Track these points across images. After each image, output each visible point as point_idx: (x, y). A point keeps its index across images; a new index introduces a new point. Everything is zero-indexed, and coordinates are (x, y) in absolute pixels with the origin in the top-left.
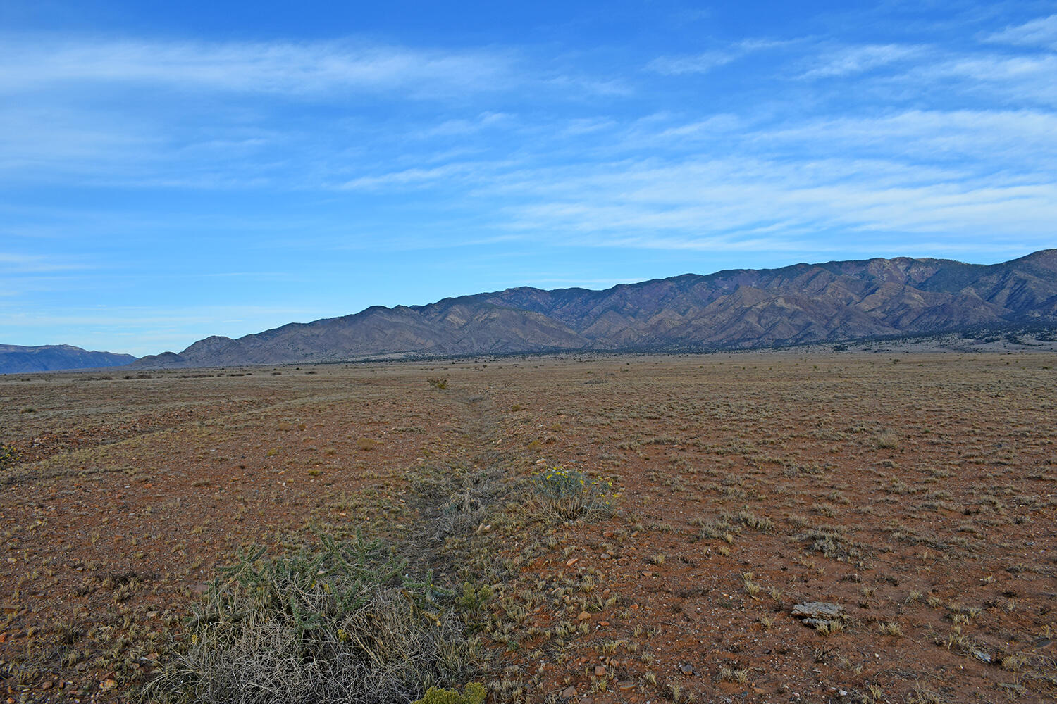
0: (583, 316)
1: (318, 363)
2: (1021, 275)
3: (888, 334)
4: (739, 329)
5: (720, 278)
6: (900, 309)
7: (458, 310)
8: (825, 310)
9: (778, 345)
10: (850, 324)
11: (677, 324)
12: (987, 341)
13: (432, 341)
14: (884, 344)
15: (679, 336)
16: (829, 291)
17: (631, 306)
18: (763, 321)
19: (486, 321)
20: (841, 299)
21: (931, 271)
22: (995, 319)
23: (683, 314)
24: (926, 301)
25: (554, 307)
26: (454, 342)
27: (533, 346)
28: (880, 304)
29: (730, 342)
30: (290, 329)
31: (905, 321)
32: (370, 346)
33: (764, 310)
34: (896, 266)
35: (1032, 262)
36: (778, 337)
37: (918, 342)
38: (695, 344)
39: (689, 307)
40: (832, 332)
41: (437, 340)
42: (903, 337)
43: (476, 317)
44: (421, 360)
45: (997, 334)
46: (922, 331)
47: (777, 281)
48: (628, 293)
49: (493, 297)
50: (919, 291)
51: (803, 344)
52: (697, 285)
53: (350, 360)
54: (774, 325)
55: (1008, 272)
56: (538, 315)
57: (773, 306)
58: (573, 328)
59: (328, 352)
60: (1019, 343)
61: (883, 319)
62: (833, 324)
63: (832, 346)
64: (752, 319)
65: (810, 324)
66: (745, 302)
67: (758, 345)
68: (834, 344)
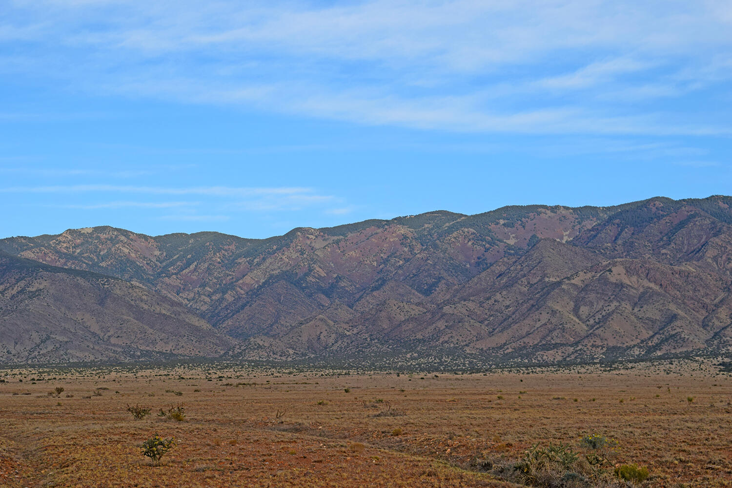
0: (224, 293)
4: (538, 324)
5: (502, 222)
8: (702, 292)
9: (613, 359)
11: (416, 311)
15: (419, 336)
16: (710, 253)
17: (323, 274)
18: (584, 310)
19: (20, 297)
23: (427, 292)
25: (165, 272)
27: (119, 350)
29: (519, 351)
33: (585, 289)
36: (611, 343)
38: (450, 353)
39: (440, 279)
40: (716, 334)
48: (317, 246)
49: (37, 245)
51: (660, 358)
52: (455, 234)
54: (605, 318)
56: (132, 287)
57: (604, 281)
58: (202, 316)
62: (718, 318)
63: (715, 362)
64: (562, 306)
65: (674, 317)
66: (548, 271)
67: (573, 357)
68: (720, 359)
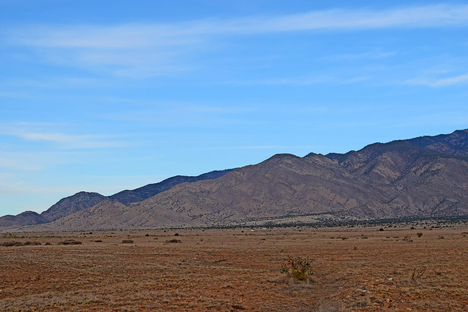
1: (208, 228)
7: (389, 159)
13: (355, 200)
26: (384, 202)
30: (174, 184)
32: (274, 205)
41: (361, 198)
43: (414, 169)
44: (340, 225)
53: (248, 224)
59: (221, 213)
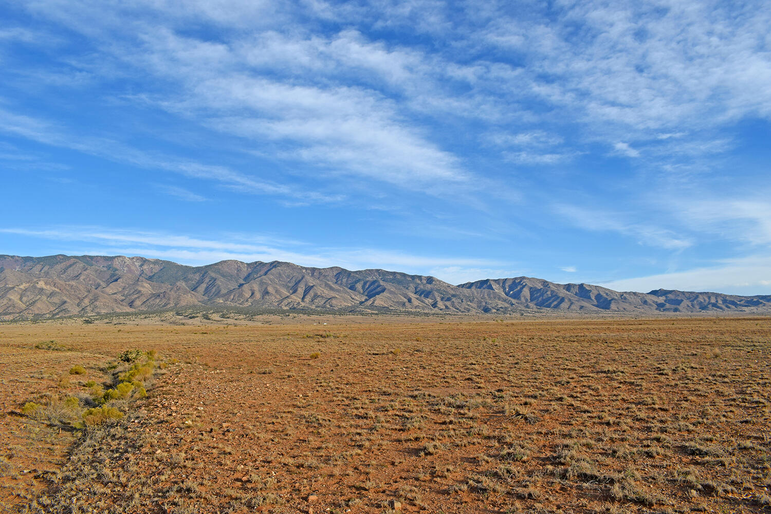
2: (213, 275)
3: (125, 311)
6: (135, 293)
8: (78, 292)
9: (37, 319)
10: (97, 303)
12: (191, 318)
14: (122, 320)
16: (82, 277)
18: (24, 299)
20: (91, 284)
21: (157, 268)
22: (196, 302)
24: (153, 289)
28: (120, 289)
31: (138, 303)
33: (26, 290)
34: (133, 263)
35: (220, 267)
36: (37, 312)
37: (145, 318)
40: (83, 309)
42: (136, 314)
45: (197, 313)
46: (149, 310)
47: (39, 267)
50: (149, 282)
51: (58, 318)
54: (34, 302)
55: (205, 273)
57: (35, 287)
60: (209, 319)
61: (122, 301)
62: (84, 303)
63: (82, 319)
64: (14, 297)
65: (65, 302)
66: (9, 282)
67: (18, 318)
68: (84, 318)
